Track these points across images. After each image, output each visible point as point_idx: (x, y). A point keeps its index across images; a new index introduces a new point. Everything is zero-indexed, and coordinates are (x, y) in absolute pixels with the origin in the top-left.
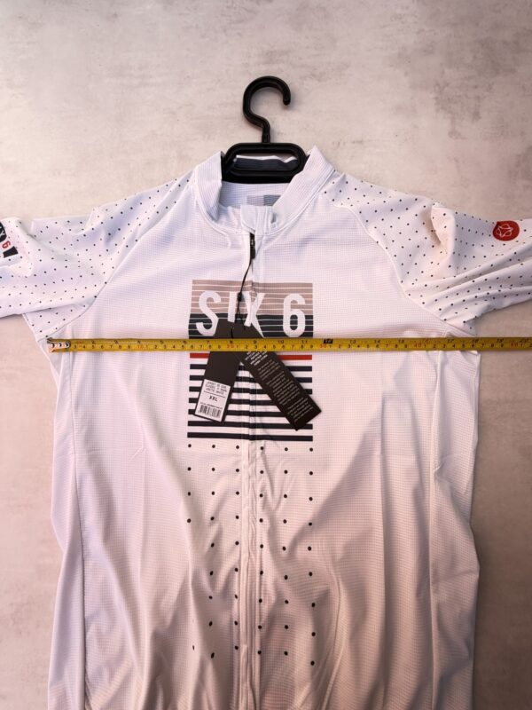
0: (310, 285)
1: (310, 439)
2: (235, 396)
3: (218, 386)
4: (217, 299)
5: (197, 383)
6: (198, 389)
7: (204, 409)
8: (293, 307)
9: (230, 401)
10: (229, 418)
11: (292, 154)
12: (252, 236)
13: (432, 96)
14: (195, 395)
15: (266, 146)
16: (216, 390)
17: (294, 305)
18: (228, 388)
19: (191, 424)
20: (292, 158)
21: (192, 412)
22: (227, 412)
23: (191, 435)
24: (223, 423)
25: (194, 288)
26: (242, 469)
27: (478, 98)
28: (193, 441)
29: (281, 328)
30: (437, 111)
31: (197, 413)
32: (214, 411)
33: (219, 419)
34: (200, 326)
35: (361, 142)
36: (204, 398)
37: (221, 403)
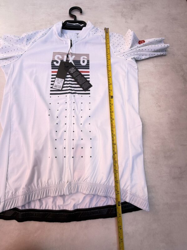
0: (89, 54)
1: (89, 94)
2: (66, 82)
3: (60, 80)
4: (61, 57)
5: (54, 80)
6: (54, 81)
7: (56, 86)
8: (83, 59)
9: (64, 84)
10: (64, 89)
11: (83, 24)
12: (71, 41)
13: (120, 14)
14: (53, 83)
15: (75, 21)
16: (59, 81)
17: (84, 58)
18: (63, 80)
19: (51, 91)
20: (83, 25)
21: (51, 88)
22: (63, 87)
23: (51, 94)
24: (62, 90)
25: (53, 54)
26: (67, 102)
27: (132, 15)
28: (51, 96)
29: (80, 63)
30: (122, 17)
31: (53, 88)
32: (59, 87)
33: (60, 89)
34: (55, 63)
35: (102, 23)
36: (56, 83)
37: (61, 85)
